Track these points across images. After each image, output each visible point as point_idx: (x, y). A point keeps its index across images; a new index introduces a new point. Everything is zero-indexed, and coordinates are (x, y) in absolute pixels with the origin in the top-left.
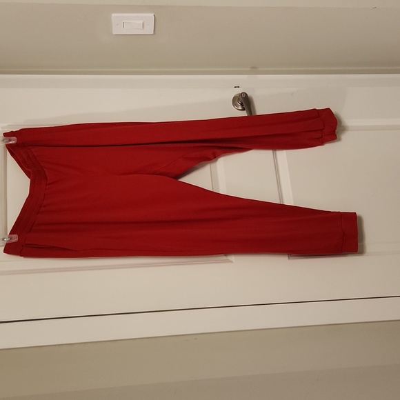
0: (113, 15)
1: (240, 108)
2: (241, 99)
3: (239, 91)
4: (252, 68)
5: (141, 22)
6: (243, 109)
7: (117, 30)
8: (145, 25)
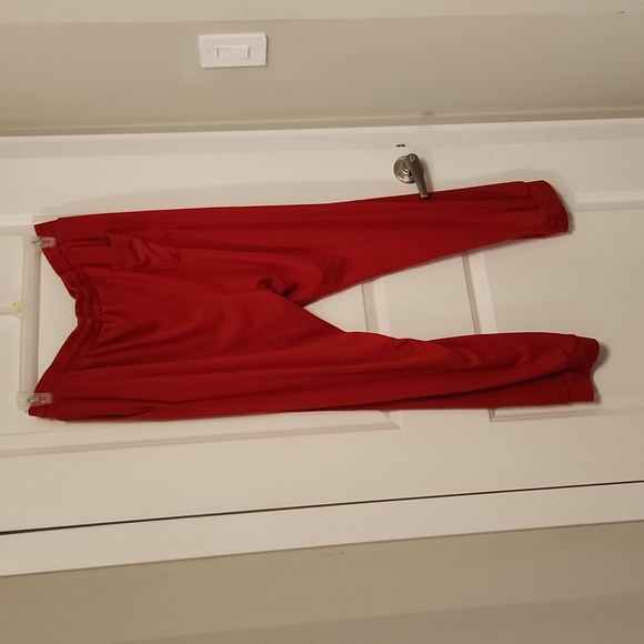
0: (201, 37)
1: (407, 179)
2: (407, 165)
3: (405, 152)
4: (425, 114)
5: (246, 47)
6: (412, 182)
7: (208, 61)
8: (252, 52)
